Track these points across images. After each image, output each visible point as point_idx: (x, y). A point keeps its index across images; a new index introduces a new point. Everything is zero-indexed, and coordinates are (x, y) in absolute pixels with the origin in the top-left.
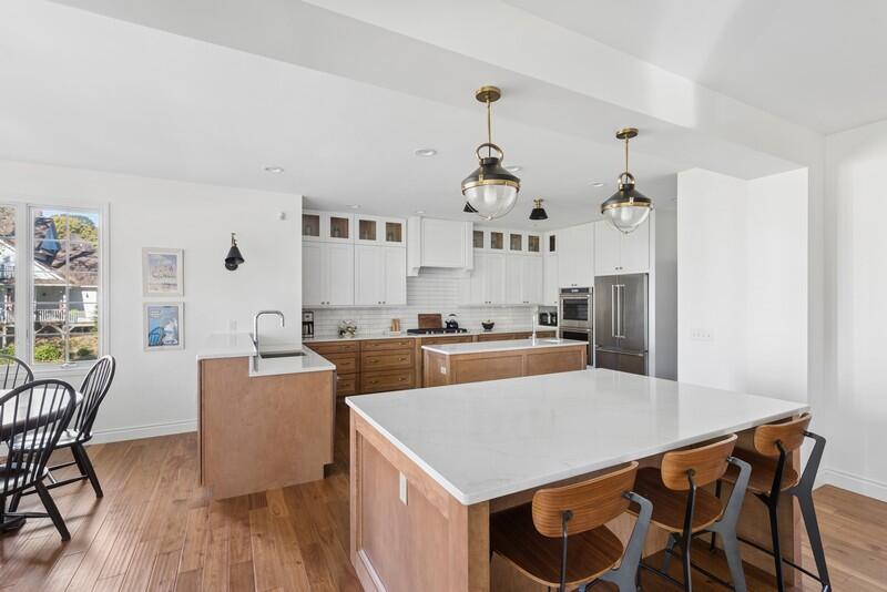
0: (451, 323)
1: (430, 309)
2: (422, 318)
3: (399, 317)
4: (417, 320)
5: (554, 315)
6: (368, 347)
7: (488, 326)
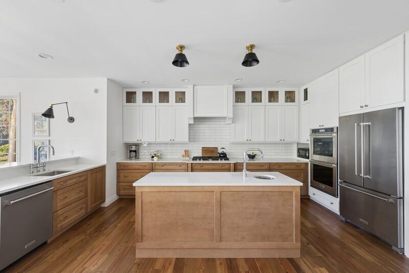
0: (222, 154)
1: (210, 145)
2: (205, 150)
3: (189, 149)
4: (201, 151)
5: (307, 150)
6: (157, 167)
7: (252, 157)
